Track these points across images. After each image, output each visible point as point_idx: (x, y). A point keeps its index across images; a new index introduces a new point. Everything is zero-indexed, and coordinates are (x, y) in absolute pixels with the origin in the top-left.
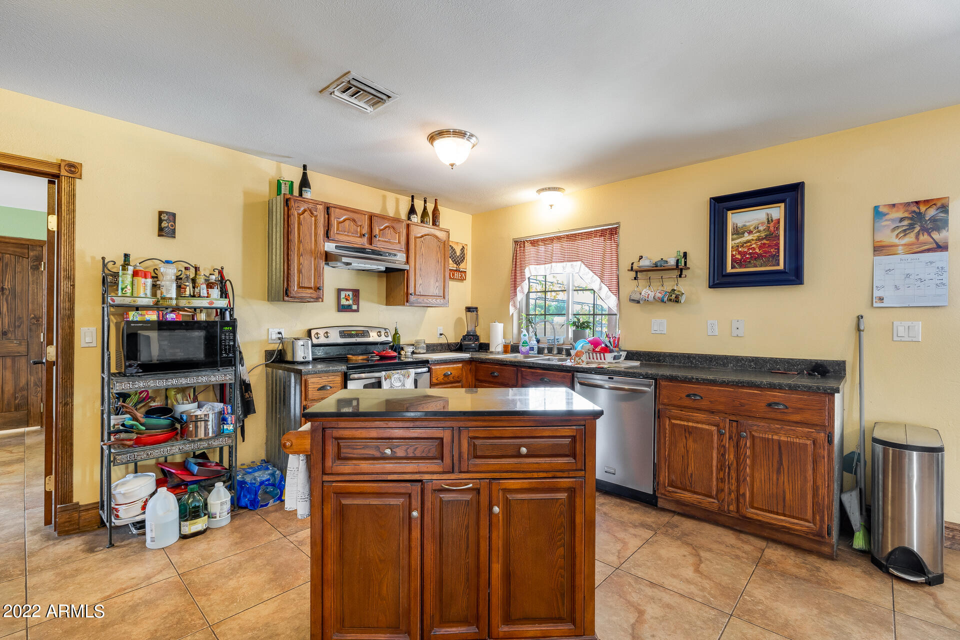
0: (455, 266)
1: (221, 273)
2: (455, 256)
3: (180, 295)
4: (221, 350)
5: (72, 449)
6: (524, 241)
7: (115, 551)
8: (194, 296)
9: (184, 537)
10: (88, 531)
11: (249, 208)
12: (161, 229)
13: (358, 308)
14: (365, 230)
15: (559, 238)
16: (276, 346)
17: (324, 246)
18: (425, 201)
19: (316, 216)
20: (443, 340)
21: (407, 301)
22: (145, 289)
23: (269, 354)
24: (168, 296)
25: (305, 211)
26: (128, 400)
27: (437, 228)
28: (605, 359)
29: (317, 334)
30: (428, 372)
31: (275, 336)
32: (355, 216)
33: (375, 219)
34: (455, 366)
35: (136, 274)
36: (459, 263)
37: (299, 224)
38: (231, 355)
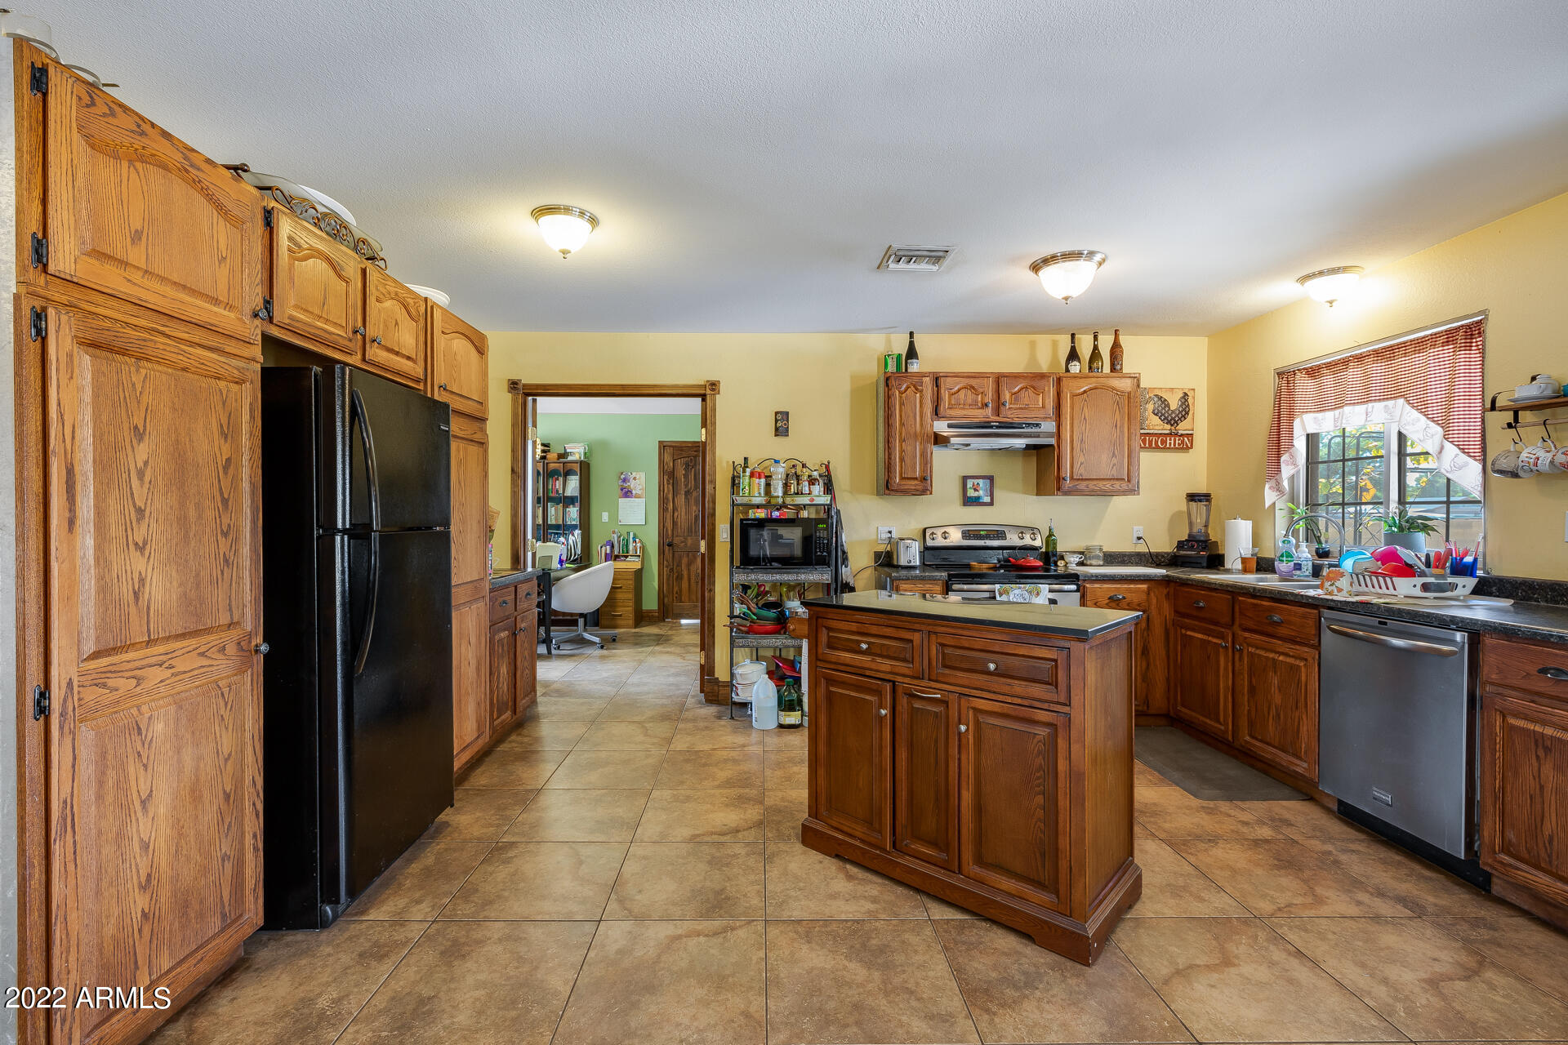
0: (1169, 427)
1: (827, 467)
2: (1167, 412)
3: (785, 493)
4: (816, 548)
5: (714, 630)
6: (1294, 371)
7: (732, 722)
8: (798, 494)
9: (781, 726)
10: (724, 705)
11: (856, 393)
12: (777, 429)
13: (992, 499)
14: (989, 398)
15: (1359, 358)
16: (882, 548)
17: (932, 426)
18: (1096, 338)
19: (921, 391)
20: (1142, 548)
21: (1058, 489)
22: (759, 489)
23: (878, 555)
24: (776, 494)
25: (908, 388)
26: (749, 591)
27: (1120, 375)
28: (1395, 589)
29: (933, 534)
30: (1077, 591)
31: (886, 536)
32: (973, 382)
33: (1003, 381)
34: (1132, 586)
35: (752, 475)
36: (1176, 422)
37: (902, 404)
38: (825, 553)
